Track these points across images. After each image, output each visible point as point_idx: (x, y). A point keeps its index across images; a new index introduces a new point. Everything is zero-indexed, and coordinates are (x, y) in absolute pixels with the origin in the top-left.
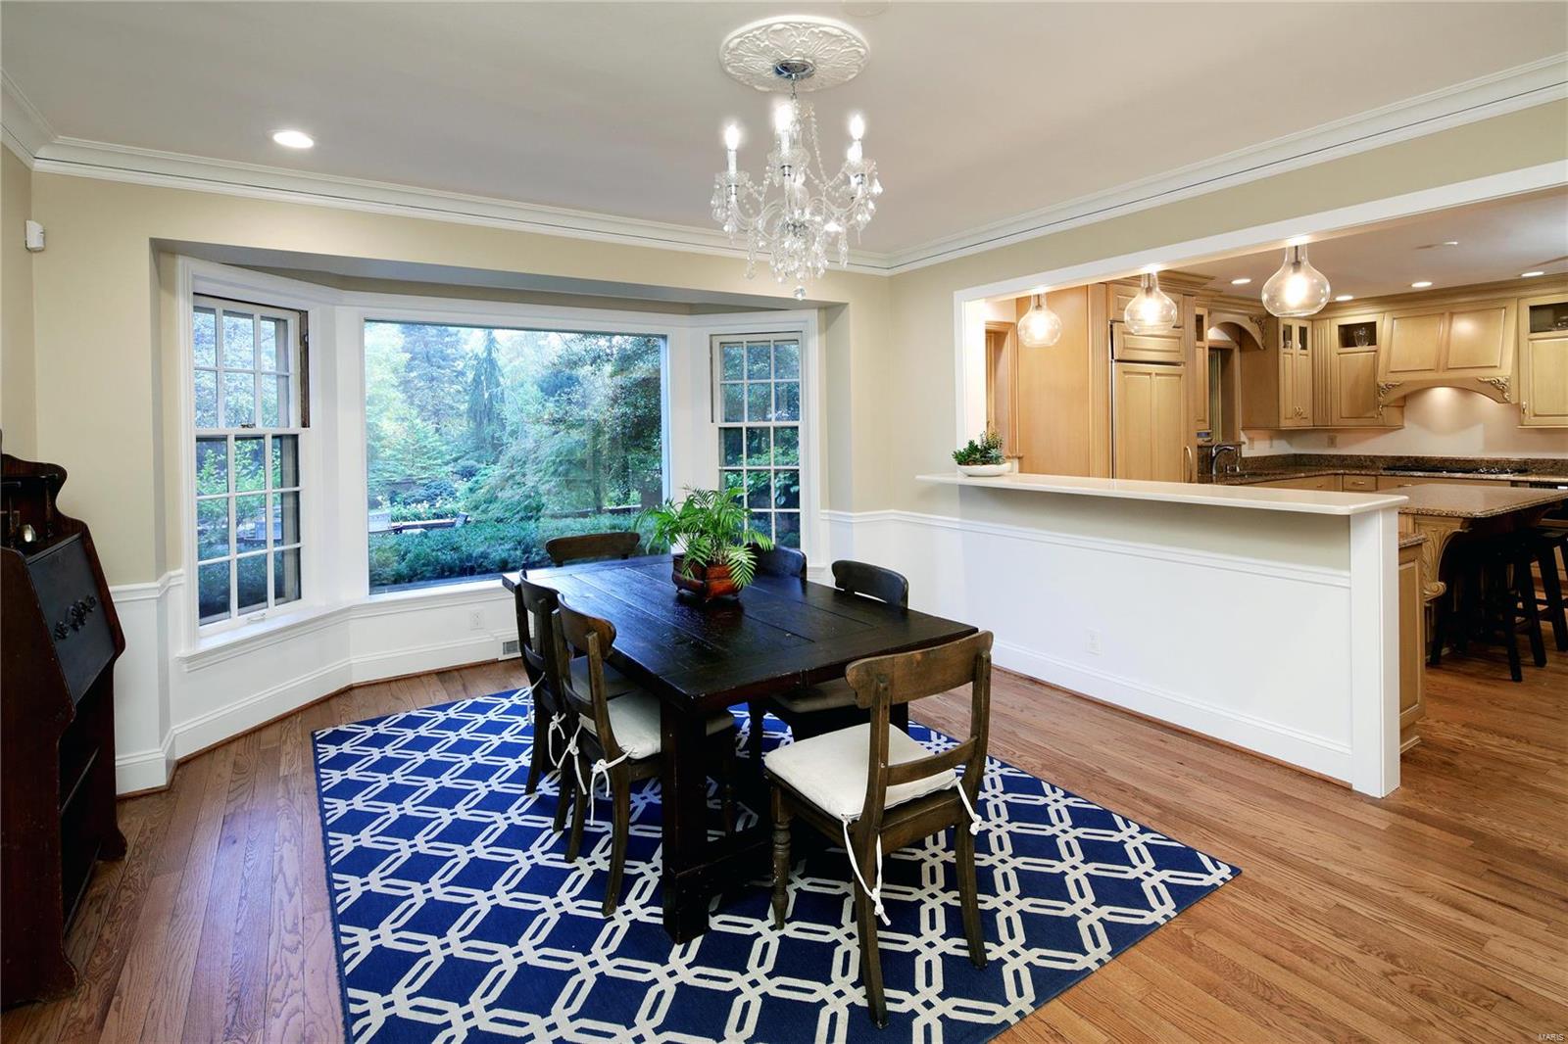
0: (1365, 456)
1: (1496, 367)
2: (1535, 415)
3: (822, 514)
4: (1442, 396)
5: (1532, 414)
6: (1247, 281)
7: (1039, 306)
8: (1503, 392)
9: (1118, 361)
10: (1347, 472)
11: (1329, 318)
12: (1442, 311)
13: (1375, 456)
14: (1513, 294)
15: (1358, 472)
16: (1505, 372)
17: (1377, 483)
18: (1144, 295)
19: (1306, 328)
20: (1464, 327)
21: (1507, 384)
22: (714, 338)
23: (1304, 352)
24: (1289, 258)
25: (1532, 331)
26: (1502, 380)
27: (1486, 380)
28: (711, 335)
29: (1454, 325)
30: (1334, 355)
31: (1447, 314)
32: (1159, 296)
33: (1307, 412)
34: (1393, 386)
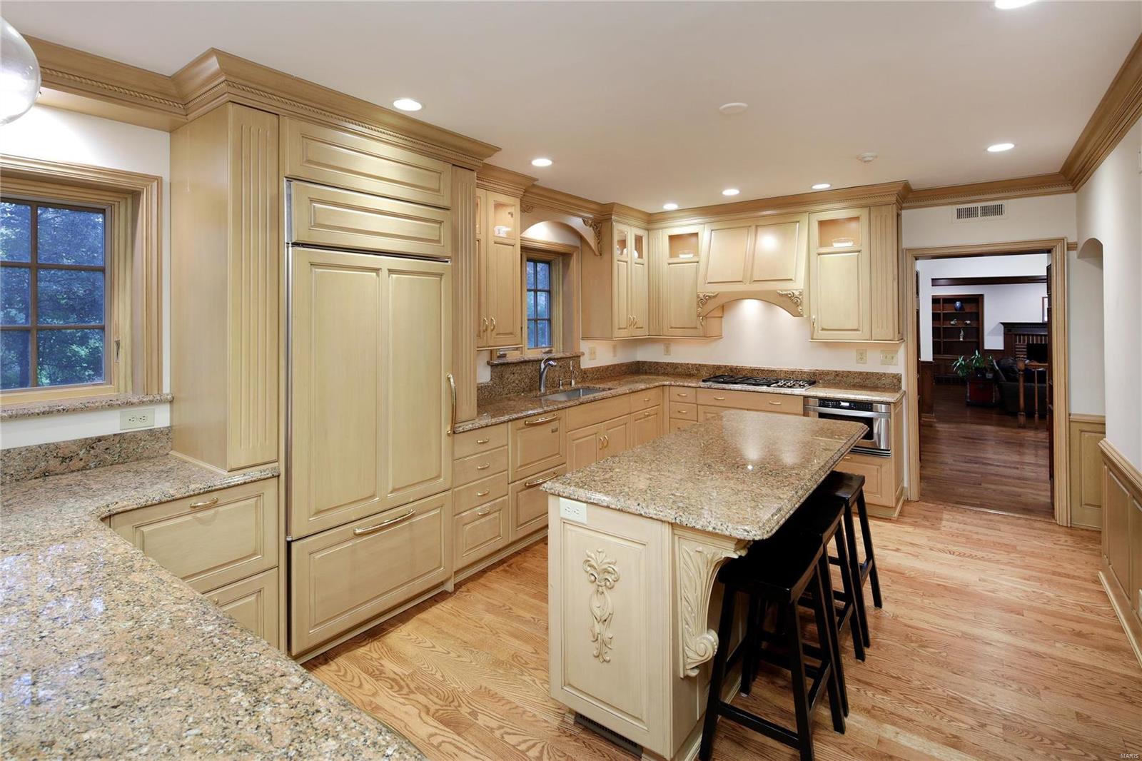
0: (692, 365)
1: (791, 280)
2: (823, 329)
5: (820, 328)
8: (797, 305)
9: (295, 244)
10: (673, 383)
11: (662, 228)
12: (749, 225)
13: (700, 365)
14: (805, 209)
15: (681, 384)
16: (797, 286)
17: (696, 393)
19: (641, 237)
20: (768, 241)
21: (800, 297)
23: (640, 261)
25: (819, 246)
26: (797, 293)
27: (784, 293)
29: (758, 238)
30: (666, 265)
31: (754, 227)
33: (642, 320)
34: (709, 297)
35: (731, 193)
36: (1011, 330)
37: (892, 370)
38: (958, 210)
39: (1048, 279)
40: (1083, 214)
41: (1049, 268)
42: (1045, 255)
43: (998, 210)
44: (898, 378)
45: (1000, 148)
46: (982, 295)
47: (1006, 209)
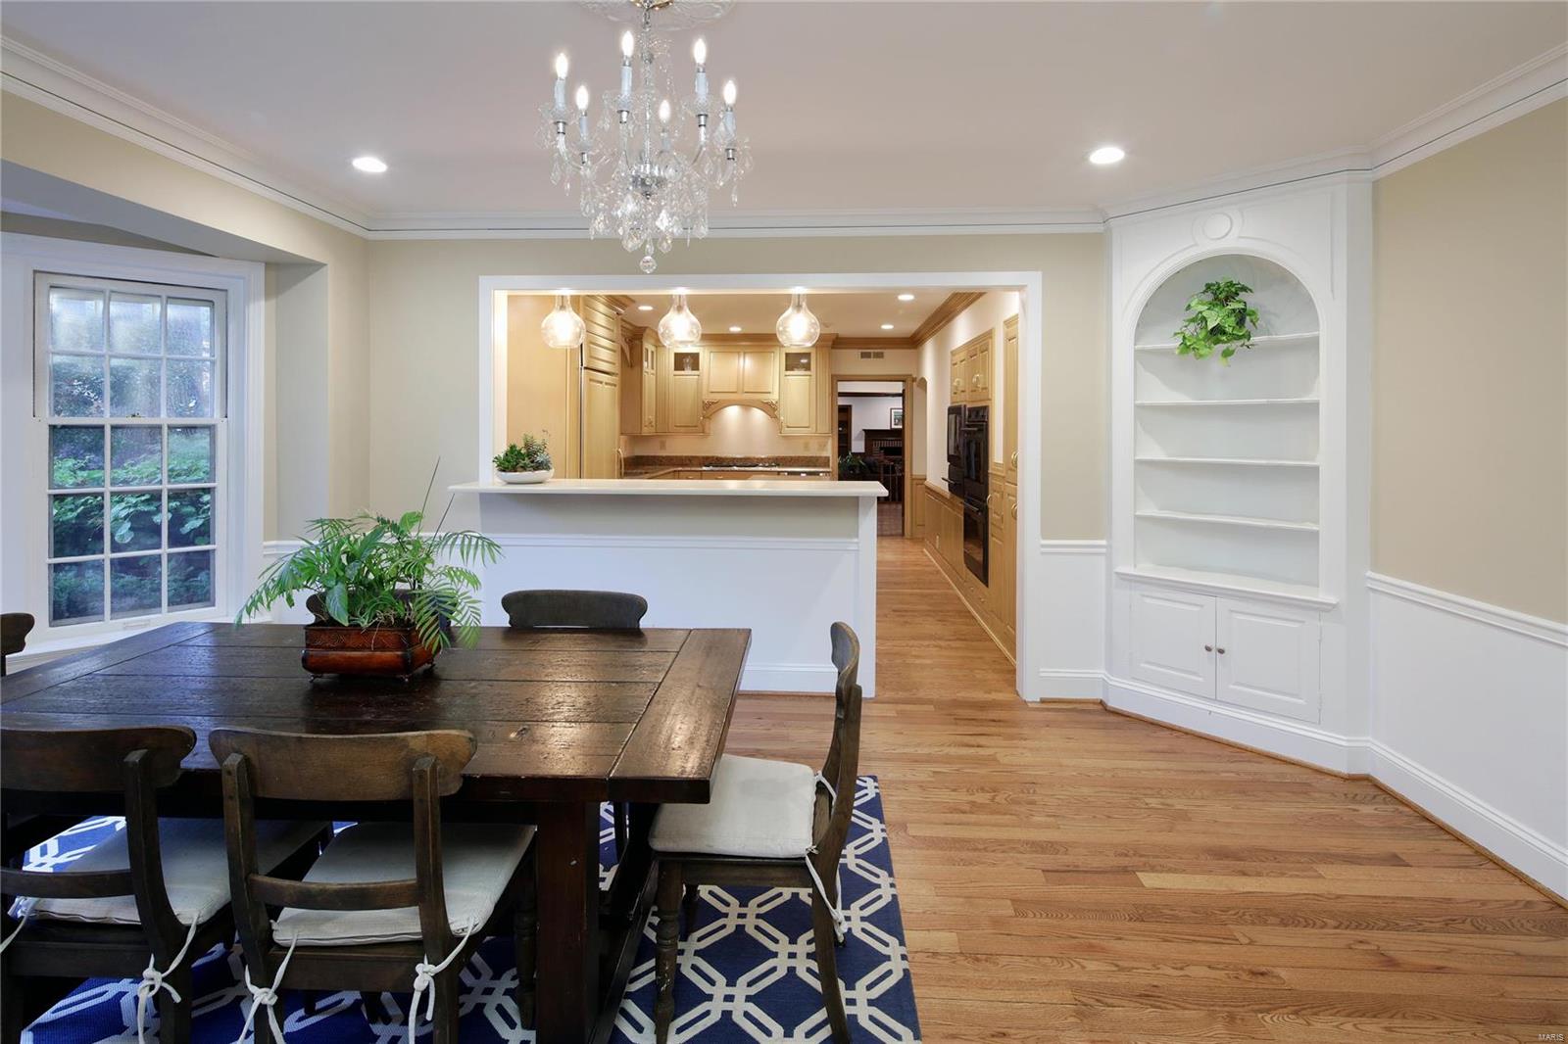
1: (768, 393)
2: (786, 427)
3: (265, 547)
4: (732, 413)
6: (649, 308)
7: (562, 307)
8: (775, 410)
9: (586, 368)
12: (739, 350)
16: (774, 397)
18: (676, 312)
21: (775, 404)
22: (38, 275)
24: (794, 301)
25: (787, 370)
26: (772, 402)
27: (762, 400)
28: (35, 272)
30: (670, 376)
31: (742, 353)
32: (687, 316)
34: (705, 403)
35: (735, 329)
36: (871, 435)
37: (824, 454)
38: (862, 353)
39: (902, 395)
40: (918, 362)
41: (904, 390)
42: (901, 383)
43: (880, 356)
44: (828, 458)
45: (887, 327)
46: (850, 406)
47: (885, 355)
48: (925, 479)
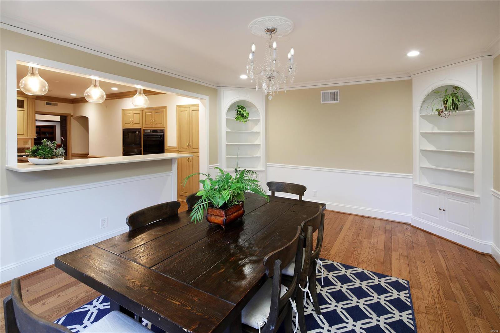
46: (55, 126)
47: (58, 105)
48: (89, 154)
